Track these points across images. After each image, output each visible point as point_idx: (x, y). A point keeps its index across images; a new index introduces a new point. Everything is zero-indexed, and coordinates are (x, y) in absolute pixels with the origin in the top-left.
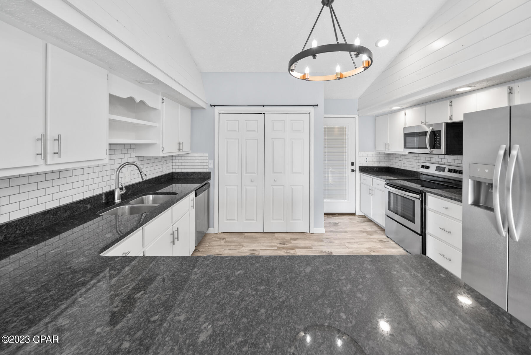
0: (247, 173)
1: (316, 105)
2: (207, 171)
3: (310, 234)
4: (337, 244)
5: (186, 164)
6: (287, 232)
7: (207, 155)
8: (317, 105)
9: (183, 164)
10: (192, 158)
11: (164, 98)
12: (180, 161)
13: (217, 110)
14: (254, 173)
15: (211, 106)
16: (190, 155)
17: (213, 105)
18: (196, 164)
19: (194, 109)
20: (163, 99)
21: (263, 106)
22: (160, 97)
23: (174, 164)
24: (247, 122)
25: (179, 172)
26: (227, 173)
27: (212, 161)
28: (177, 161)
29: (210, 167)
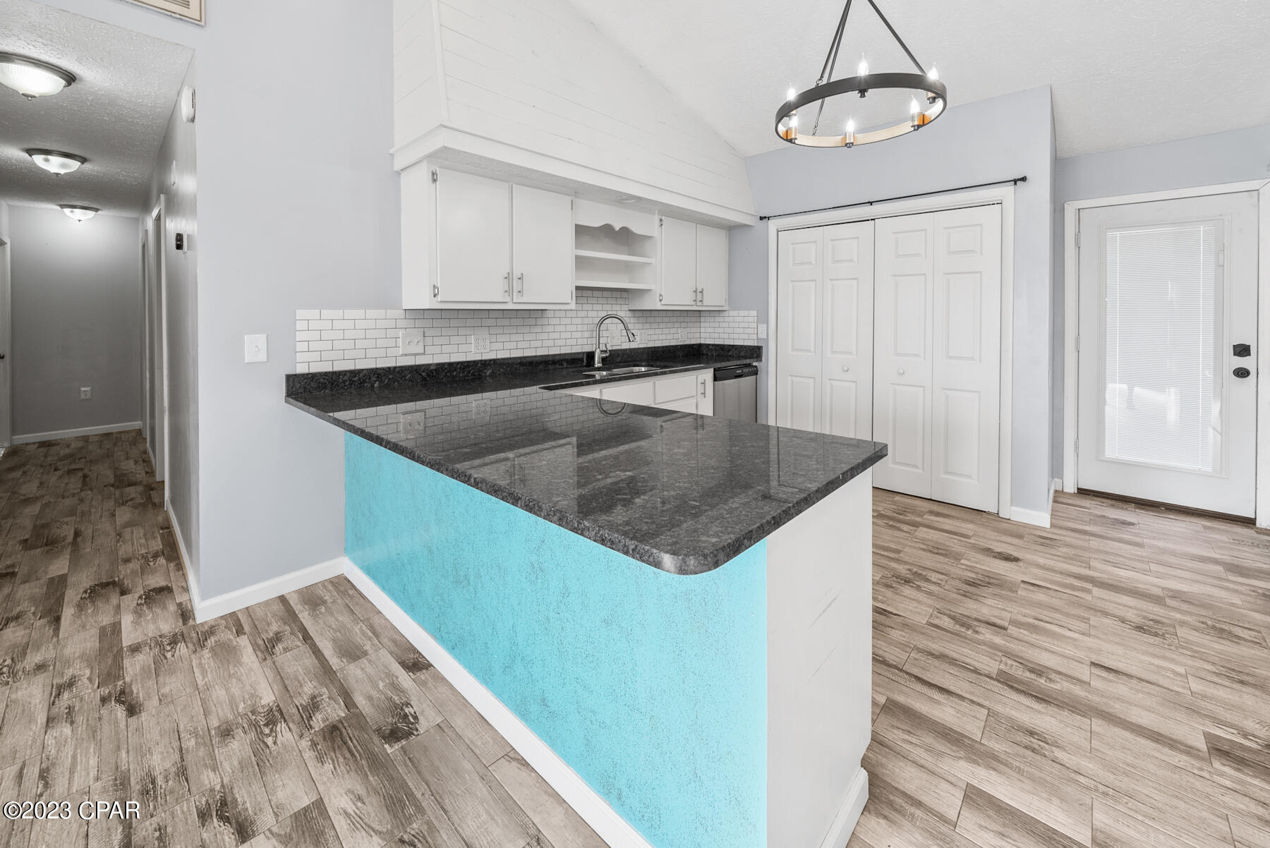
0: (833, 352)
1: (1020, 180)
2: (756, 345)
3: (998, 519)
4: (1061, 554)
5: (721, 330)
6: (931, 500)
7: (754, 313)
8: (1024, 179)
9: (717, 330)
10: (731, 319)
11: (663, 218)
12: (712, 325)
13: (773, 225)
14: (851, 353)
15: (761, 218)
16: (726, 314)
17: (765, 217)
18: (737, 331)
19: (732, 229)
20: (661, 220)
21: (871, 203)
22: (657, 218)
23: (702, 330)
24: (834, 242)
25: (709, 345)
26: (794, 350)
27: (765, 326)
28: (707, 325)
29: (760, 336)
